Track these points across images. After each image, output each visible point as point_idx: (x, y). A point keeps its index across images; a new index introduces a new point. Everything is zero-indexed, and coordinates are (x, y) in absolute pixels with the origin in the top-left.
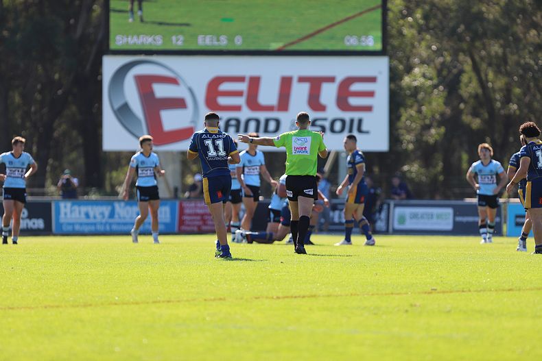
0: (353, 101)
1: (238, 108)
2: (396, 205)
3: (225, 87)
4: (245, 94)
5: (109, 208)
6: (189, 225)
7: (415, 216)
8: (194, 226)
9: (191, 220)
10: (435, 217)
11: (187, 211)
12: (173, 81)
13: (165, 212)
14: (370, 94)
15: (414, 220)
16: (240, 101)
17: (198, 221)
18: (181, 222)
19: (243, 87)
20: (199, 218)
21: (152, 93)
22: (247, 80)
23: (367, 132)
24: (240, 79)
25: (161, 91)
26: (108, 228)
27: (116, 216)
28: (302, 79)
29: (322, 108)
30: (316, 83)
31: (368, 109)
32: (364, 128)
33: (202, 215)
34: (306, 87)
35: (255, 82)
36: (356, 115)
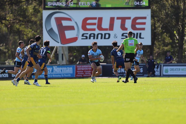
0: (138, 26)
1: (94, 30)
2: (164, 66)
3: (89, 21)
4: (97, 24)
5: (52, 68)
6: (79, 75)
7: (172, 70)
8: (81, 75)
9: (80, 73)
10: (181, 70)
11: (78, 69)
12: (69, 19)
13: (71, 69)
14: (144, 24)
15: (172, 71)
16: (95, 27)
17: (82, 73)
18: (77, 73)
19: (96, 21)
20: (83, 72)
21: (62, 24)
22: (97, 19)
23: (143, 38)
24: (95, 18)
25: (65, 23)
26: (51, 76)
27: (54, 72)
28: (118, 18)
29: (126, 29)
30: (123, 20)
31: (144, 29)
32: (142, 37)
33: (84, 70)
34: (120, 21)
35: (100, 20)
36: (139, 32)
